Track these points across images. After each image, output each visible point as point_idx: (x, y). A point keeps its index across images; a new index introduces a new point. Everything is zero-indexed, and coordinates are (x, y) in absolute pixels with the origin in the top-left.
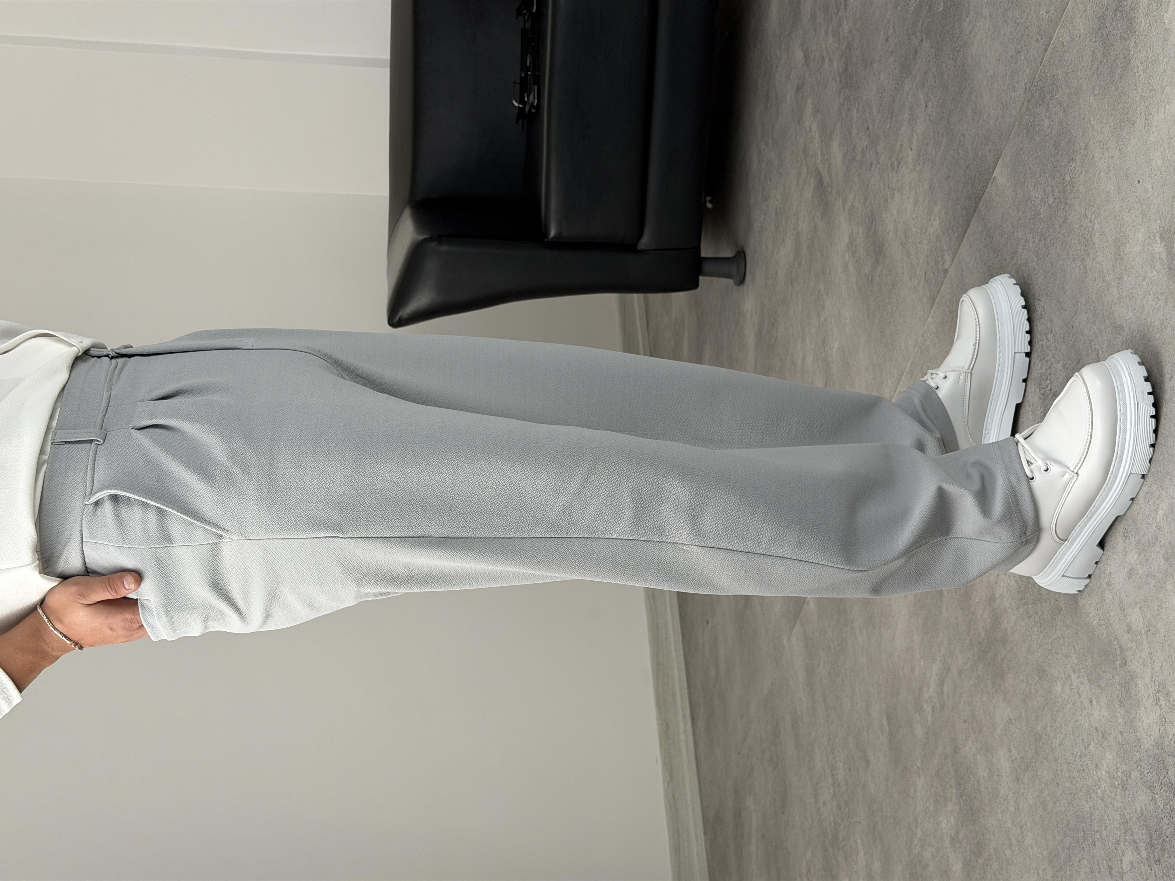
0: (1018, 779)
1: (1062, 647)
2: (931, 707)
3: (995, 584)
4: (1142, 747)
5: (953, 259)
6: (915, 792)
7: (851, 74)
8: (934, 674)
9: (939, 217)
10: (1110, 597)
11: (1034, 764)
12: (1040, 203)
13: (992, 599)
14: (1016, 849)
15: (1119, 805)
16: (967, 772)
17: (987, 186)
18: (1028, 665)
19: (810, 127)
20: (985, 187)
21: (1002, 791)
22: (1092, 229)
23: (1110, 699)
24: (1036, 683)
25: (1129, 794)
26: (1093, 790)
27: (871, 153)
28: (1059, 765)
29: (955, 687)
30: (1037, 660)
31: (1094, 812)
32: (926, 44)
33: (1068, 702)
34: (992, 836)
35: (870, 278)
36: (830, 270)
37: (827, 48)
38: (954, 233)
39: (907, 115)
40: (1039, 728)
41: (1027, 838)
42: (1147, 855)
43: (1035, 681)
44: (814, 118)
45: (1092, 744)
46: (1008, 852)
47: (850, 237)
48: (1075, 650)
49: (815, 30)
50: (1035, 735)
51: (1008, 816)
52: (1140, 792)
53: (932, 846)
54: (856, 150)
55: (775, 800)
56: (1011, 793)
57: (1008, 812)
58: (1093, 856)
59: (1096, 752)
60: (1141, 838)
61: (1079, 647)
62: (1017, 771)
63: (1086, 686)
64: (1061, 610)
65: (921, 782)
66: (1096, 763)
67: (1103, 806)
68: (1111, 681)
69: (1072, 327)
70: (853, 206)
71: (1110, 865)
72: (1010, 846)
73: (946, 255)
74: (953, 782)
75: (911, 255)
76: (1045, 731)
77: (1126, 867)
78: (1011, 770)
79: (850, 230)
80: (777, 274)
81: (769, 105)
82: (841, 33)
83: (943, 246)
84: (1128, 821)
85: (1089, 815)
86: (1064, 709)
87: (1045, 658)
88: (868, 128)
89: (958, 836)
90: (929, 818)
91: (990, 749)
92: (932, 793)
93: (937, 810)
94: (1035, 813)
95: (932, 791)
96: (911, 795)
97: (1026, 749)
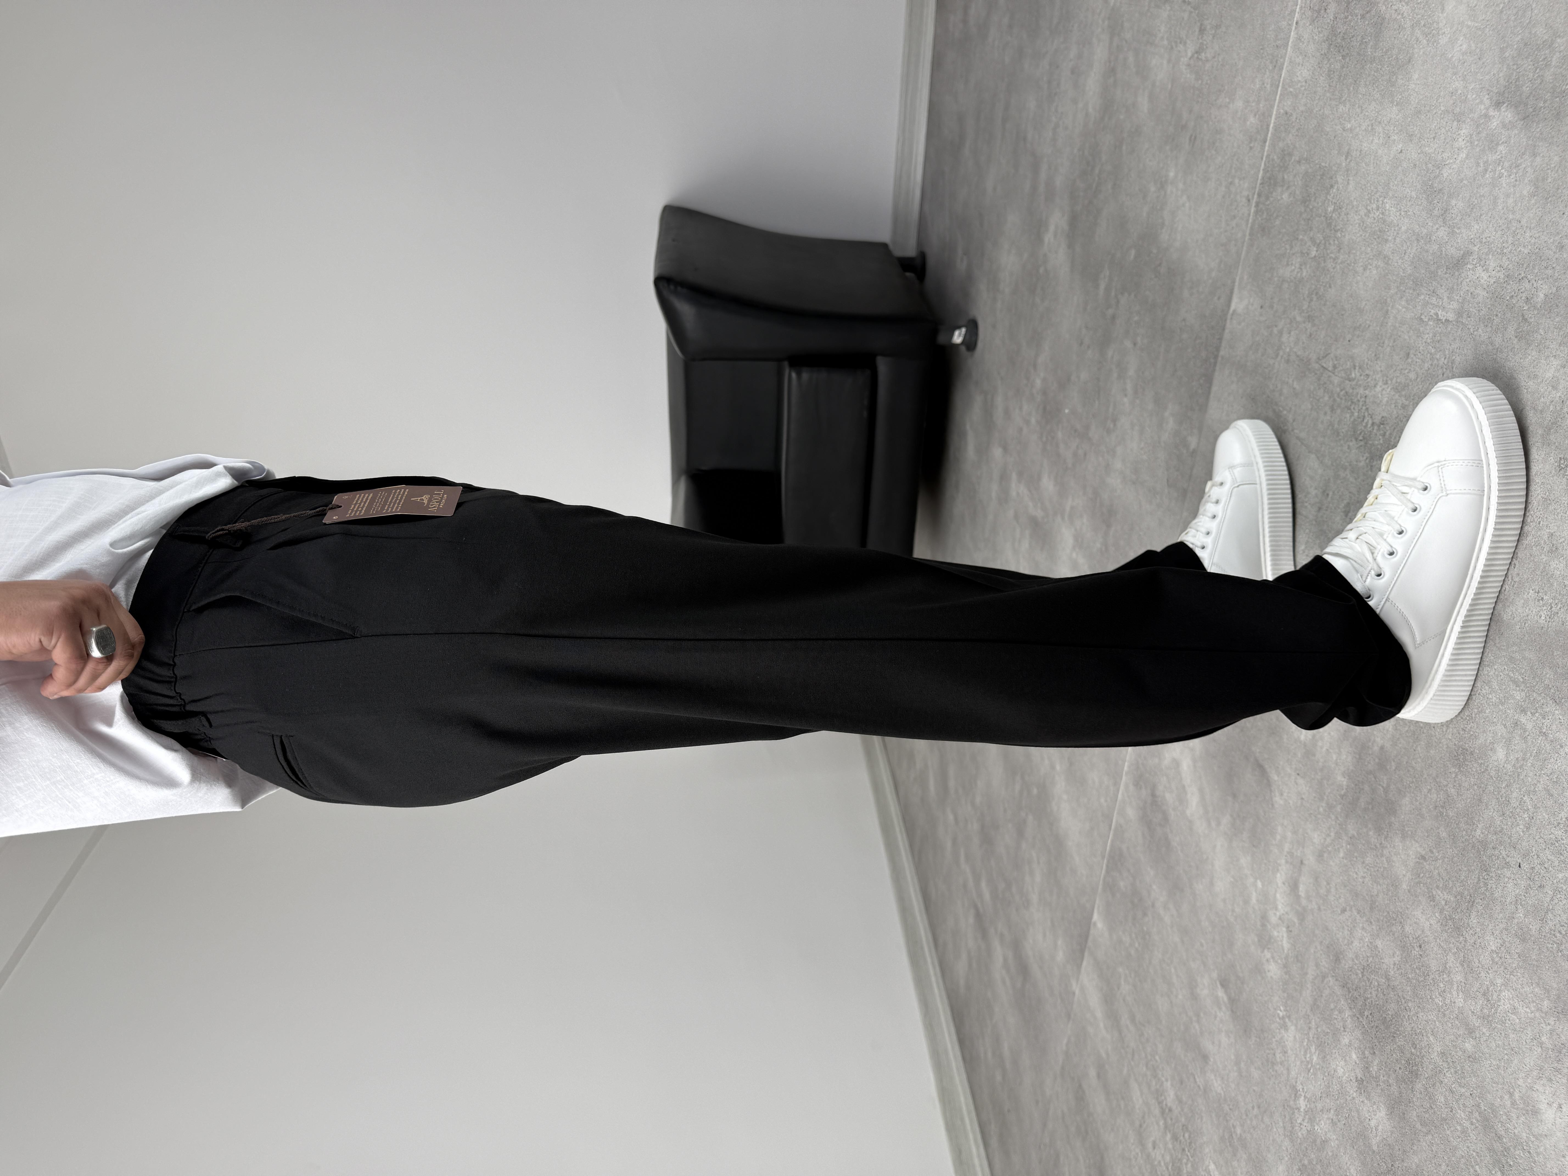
0: (1458, 929)
1: (1490, 697)
2: (1284, 929)
6: (1286, 1052)
8: (1280, 884)
9: (1172, 415)
12: (1299, 270)
14: (1484, 1030)
16: (1363, 976)
21: (1434, 965)
22: (1383, 213)
28: (1536, 856)
29: (1316, 879)
33: (1524, 760)
34: (1432, 1038)
40: (1478, 833)
41: (1501, 1002)
43: (1453, 776)
46: (1469, 1046)
50: (1473, 847)
51: (1455, 993)
53: (1329, 1110)
56: (1451, 958)
57: (1452, 985)
62: (1453, 919)
63: (1554, 714)
65: (1290, 1036)
69: (1386, 331)
70: (1072, 508)
72: (1472, 1033)
74: (1342, 1002)
76: (1492, 829)
78: (1442, 924)
83: (1184, 435)
87: (1461, 733)
89: (1369, 1072)
90: (1315, 1074)
91: (1396, 920)
92: (1311, 1039)
93: (1325, 1057)
94: (1508, 957)
95: (1311, 1036)
96: (1278, 1060)
97: (1463, 877)
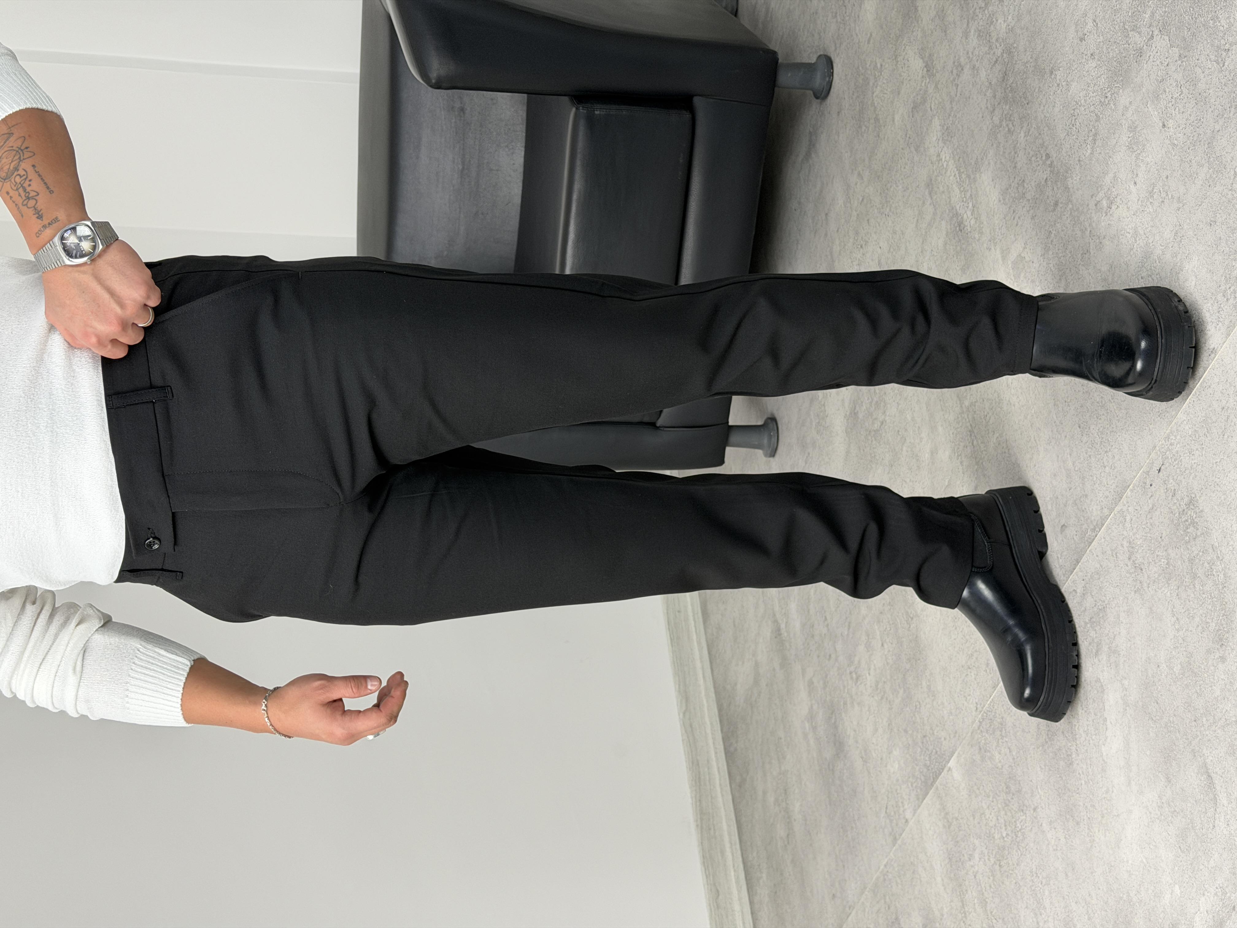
7: (1014, 85)
19: (939, 155)
27: (1055, 188)
32: (1161, 43)
37: (968, 53)
38: (1227, 300)
39: (1125, 139)
44: (945, 143)
49: (945, 32)
54: (1025, 185)
81: (864, 128)
82: (993, 34)
88: (1048, 156)
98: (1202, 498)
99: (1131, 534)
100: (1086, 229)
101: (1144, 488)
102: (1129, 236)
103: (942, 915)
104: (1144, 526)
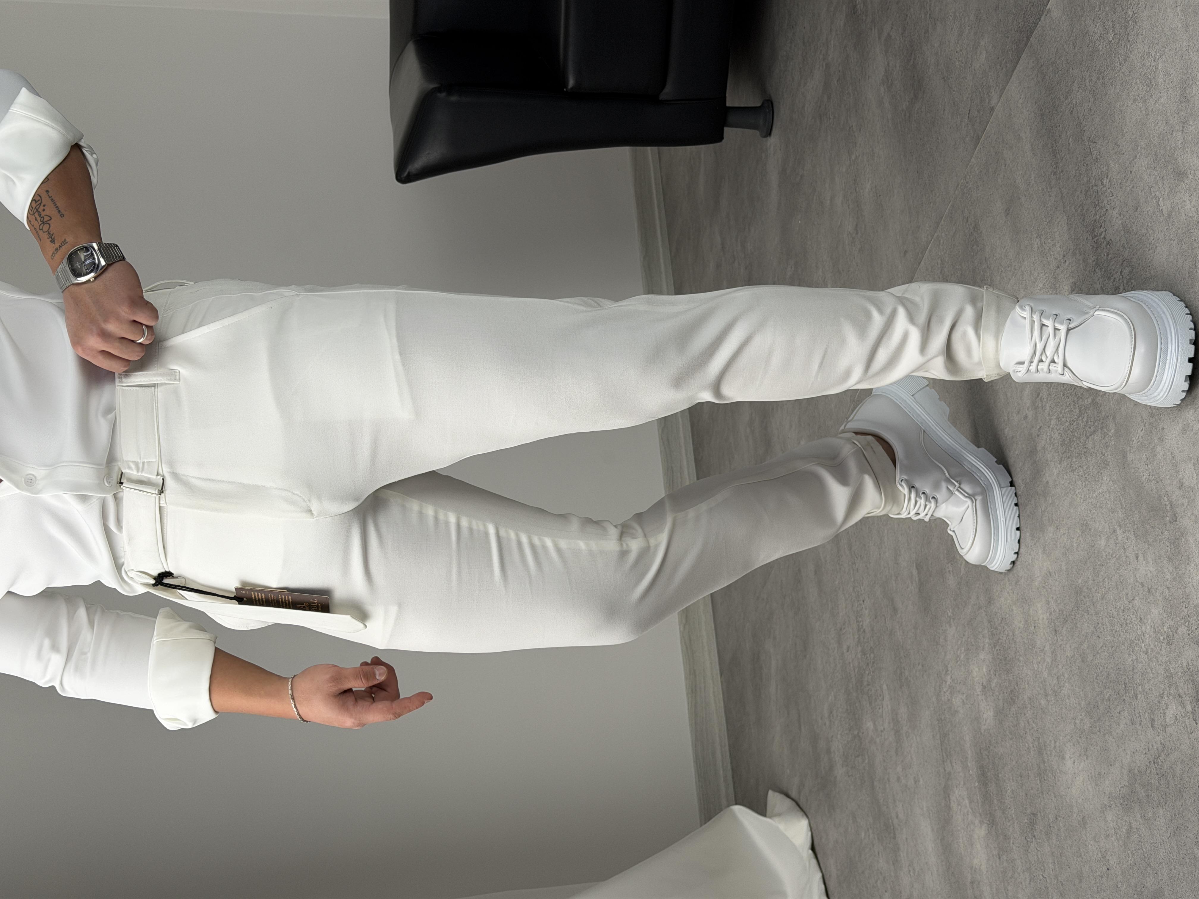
0: (1056, 631)
1: (1108, 502)
3: (1037, 437)
4: (1191, 603)
5: (1000, 97)
6: (946, 641)
9: (986, 51)
10: (1162, 453)
11: (1073, 617)
12: (1099, 38)
13: (1033, 452)
14: (1053, 699)
15: (1165, 659)
16: (1001, 623)
17: (1040, 19)
18: (1070, 519)
20: (1038, 20)
21: (1038, 642)
22: (1156, 68)
23: (1158, 555)
24: (1079, 537)
25: (1175, 649)
26: (1136, 644)
28: (1101, 618)
30: (1080, 514)
31: (1136, 666)
33: (1112, 556)
34: (1027, 686)
35: (908, 114)
36: (863, 105)
38: (1002, 69)
40: (1080, 581)
41: (1064, 689)
42: (1193, 710)
43: (1078, 535)
45: (1137, 598)
46: (1043, 702)
47: (885, 70)
48: (1121, 505)
50: (1075, 588)
51: (1044, 667)
52: (1187, 648)
53: (963, 694)
55: (796, 644)
56: (1048, 644)
57: (1044, 662)
58: (1135, 708)
59: (1141, 606)
60: (1187, 693)
61: (1127, 501)
62: (1055, 623)
63: (1132, 541)
64: (1109, 465)
65: (952, 631)
66: (1140, 618)
67: (1146, 660)
68: (1160, 537)
69: (1131, 172)
70: (889, 36)
71: (1152, 717)
72: (1046, 696)
73: (993, 93)
74: (986, 631)
75: (954, 91)
76: (1086, 584)
77: (1169, 719)
78: (1048, 622)
79: (886, 63)
80: (803, 107)
83: (990, 82)
84: (1173, 675)
85: (1131, 668)
86: (1107, 563)
87: (1089, 512)
89: (990, 684)
90: (960, 666)
91: (1026, 601)
92: (963, 642)
93: (968, 659)
94: (1074, 665)
95: (964, 640)
96: (941, 643)
97: (1065, 602)
98: (982, 223)
99: (943, 253)
100: (928, 13)
101: (951, 217)
102: (951, 18)
103: (826, 561)
104: (950, 247)
